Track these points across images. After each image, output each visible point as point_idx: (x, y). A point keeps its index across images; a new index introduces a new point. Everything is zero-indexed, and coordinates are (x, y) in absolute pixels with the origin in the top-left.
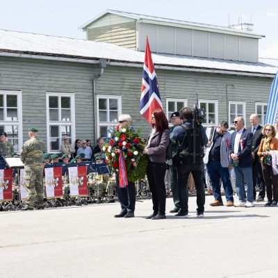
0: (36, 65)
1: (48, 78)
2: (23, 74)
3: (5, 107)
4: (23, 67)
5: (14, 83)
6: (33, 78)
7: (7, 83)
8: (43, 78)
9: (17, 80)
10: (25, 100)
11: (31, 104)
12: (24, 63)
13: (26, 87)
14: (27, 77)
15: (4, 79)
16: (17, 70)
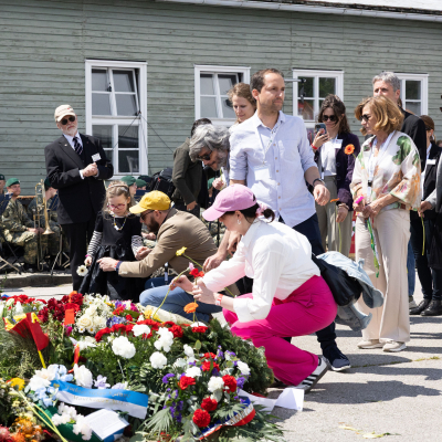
0: (366, 26)
1: (386, 50)
2: (346, 42)
3: (316, 98)
4: (346, 31)
5: (331, 58)
6: (362, 49)
7: (321, 57)
8: (377, 49)
9: (335, 52)
10: (348, 87)
11: (357, 93)
12: (348, 25)
13: (351, 65)
14: (352, 48)
15: (316, 51)
16: (336, 36)
